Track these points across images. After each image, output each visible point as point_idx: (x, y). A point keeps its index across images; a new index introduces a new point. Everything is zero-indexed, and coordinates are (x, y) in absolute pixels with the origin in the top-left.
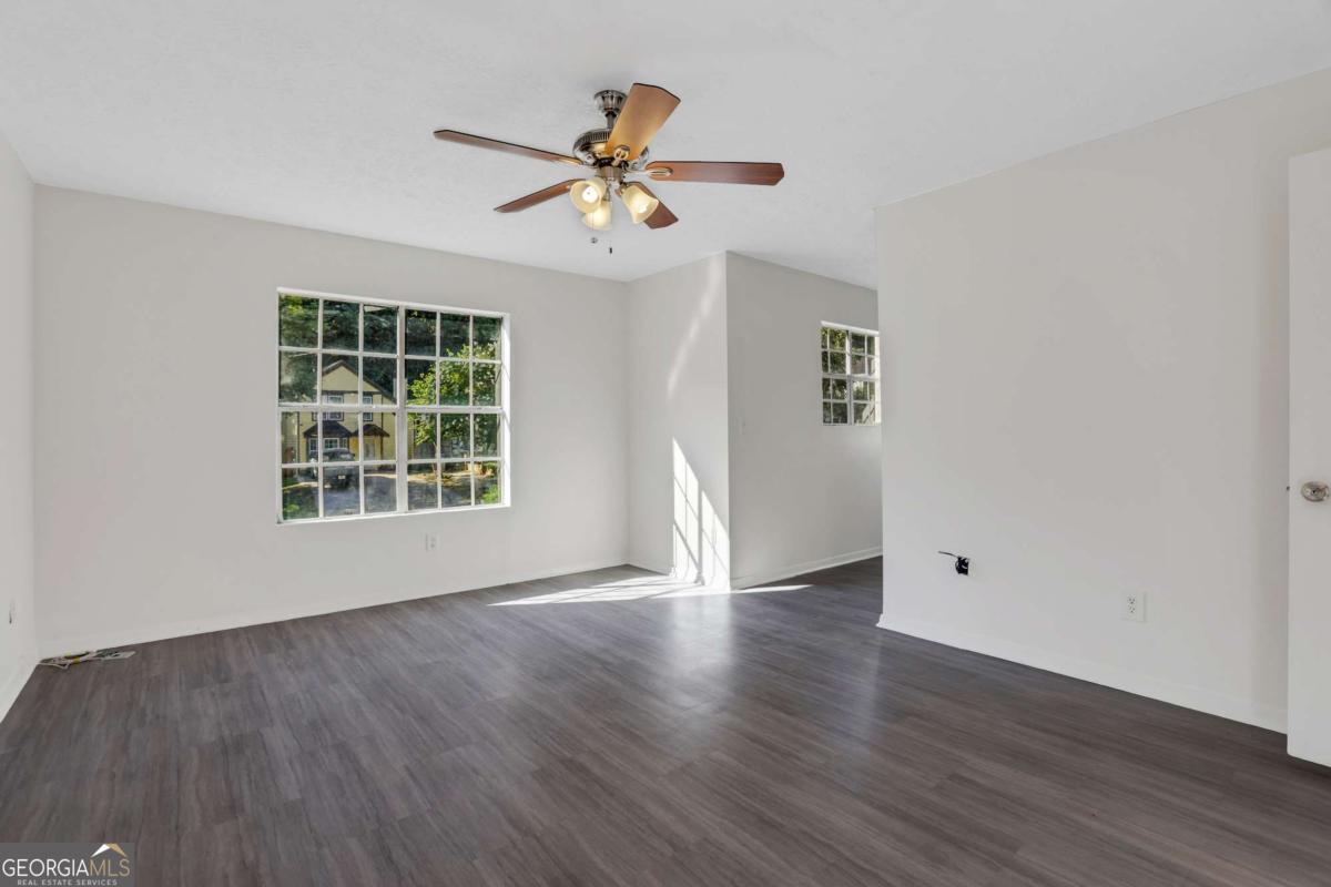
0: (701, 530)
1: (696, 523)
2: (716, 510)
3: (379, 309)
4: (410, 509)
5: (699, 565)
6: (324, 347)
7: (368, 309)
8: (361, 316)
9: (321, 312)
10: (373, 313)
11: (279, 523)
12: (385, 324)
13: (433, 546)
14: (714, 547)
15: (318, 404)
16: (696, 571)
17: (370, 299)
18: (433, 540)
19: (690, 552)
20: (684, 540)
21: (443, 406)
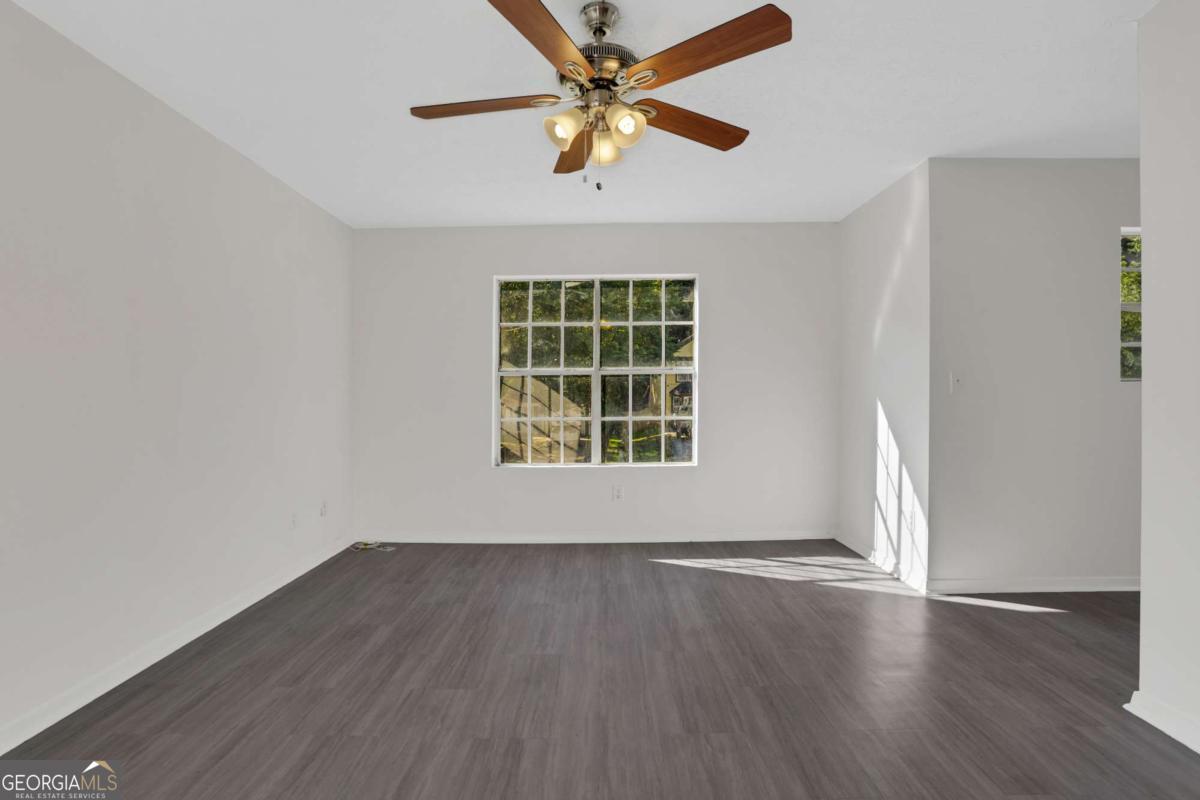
0: (900, 511)
1: (896, 501)
2: (916, 490)
3: (577, 284)
4: (603, 461)
5: (897, 554)
6: (533, 320)
7: (568, 285)
8: (563, 290)
9: (531, 291)
10: (575, 288)
11: (498, 465)
12: (584, 296)
13: (618, 497)
14: (912, 535)
15: (528, 368)
16: (894, 561)
17: (571, 276)
18: (619, 491)
19: (889, 536)
20: (885, 521)
21: (636, 368)
